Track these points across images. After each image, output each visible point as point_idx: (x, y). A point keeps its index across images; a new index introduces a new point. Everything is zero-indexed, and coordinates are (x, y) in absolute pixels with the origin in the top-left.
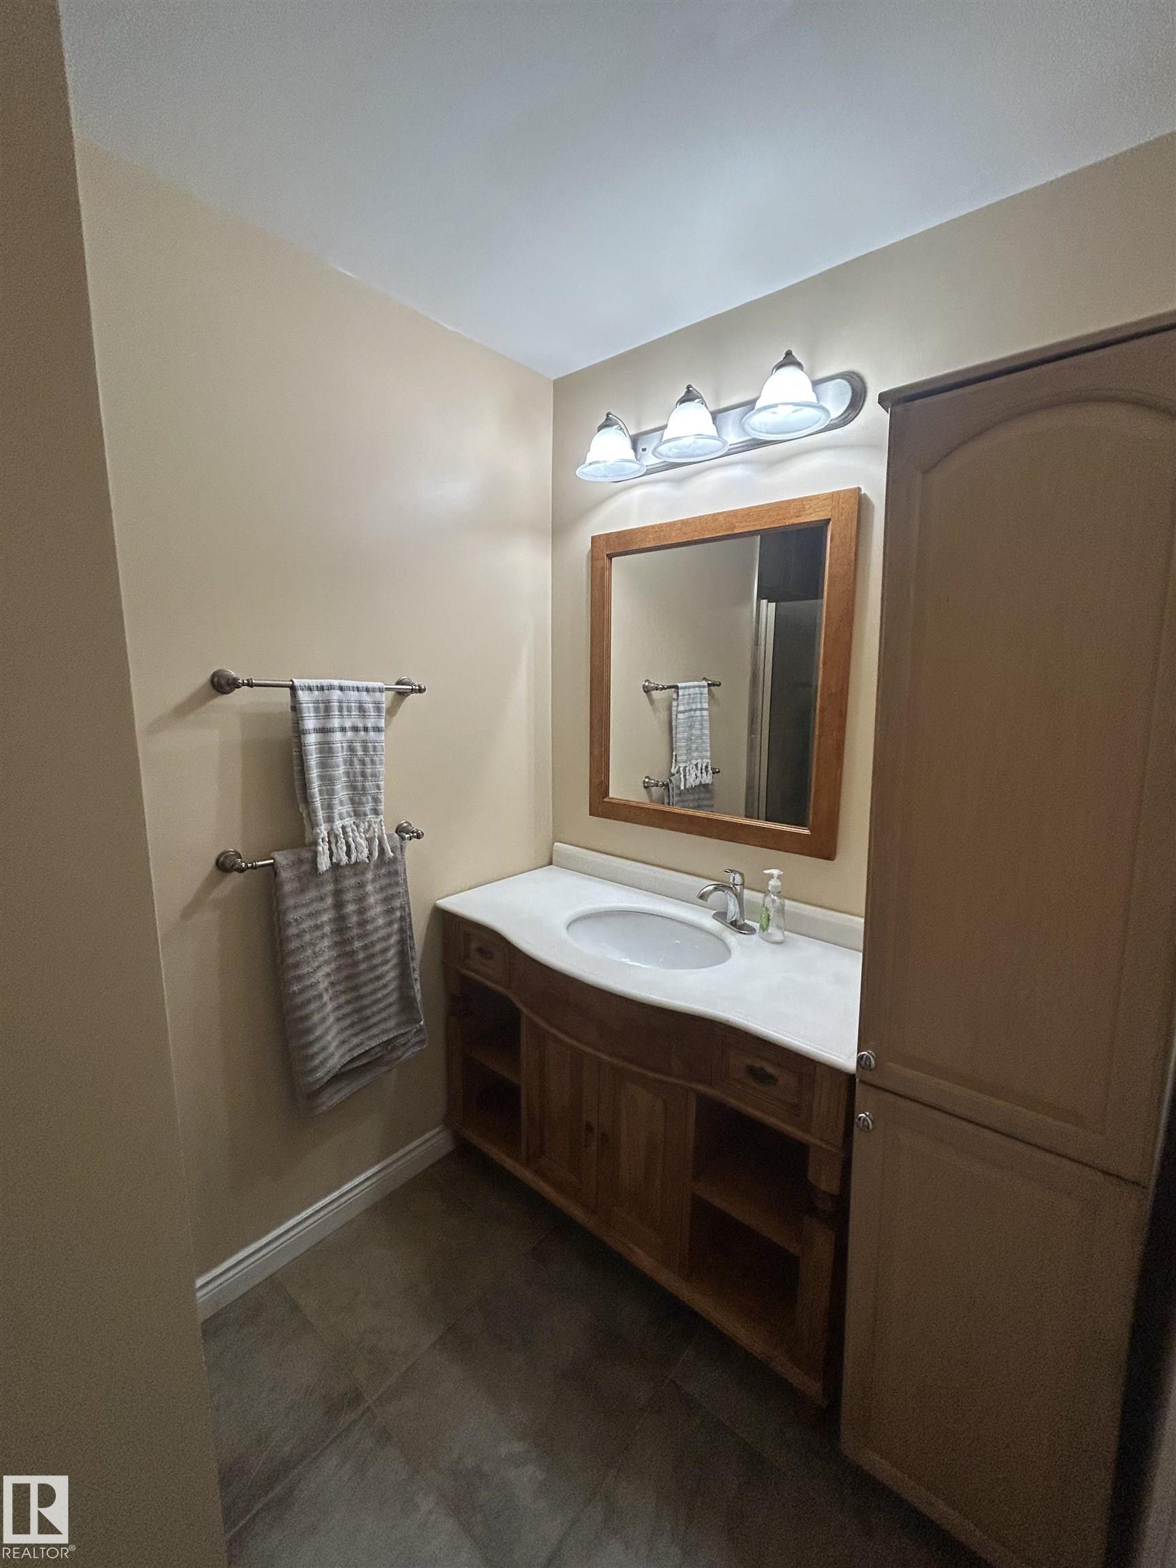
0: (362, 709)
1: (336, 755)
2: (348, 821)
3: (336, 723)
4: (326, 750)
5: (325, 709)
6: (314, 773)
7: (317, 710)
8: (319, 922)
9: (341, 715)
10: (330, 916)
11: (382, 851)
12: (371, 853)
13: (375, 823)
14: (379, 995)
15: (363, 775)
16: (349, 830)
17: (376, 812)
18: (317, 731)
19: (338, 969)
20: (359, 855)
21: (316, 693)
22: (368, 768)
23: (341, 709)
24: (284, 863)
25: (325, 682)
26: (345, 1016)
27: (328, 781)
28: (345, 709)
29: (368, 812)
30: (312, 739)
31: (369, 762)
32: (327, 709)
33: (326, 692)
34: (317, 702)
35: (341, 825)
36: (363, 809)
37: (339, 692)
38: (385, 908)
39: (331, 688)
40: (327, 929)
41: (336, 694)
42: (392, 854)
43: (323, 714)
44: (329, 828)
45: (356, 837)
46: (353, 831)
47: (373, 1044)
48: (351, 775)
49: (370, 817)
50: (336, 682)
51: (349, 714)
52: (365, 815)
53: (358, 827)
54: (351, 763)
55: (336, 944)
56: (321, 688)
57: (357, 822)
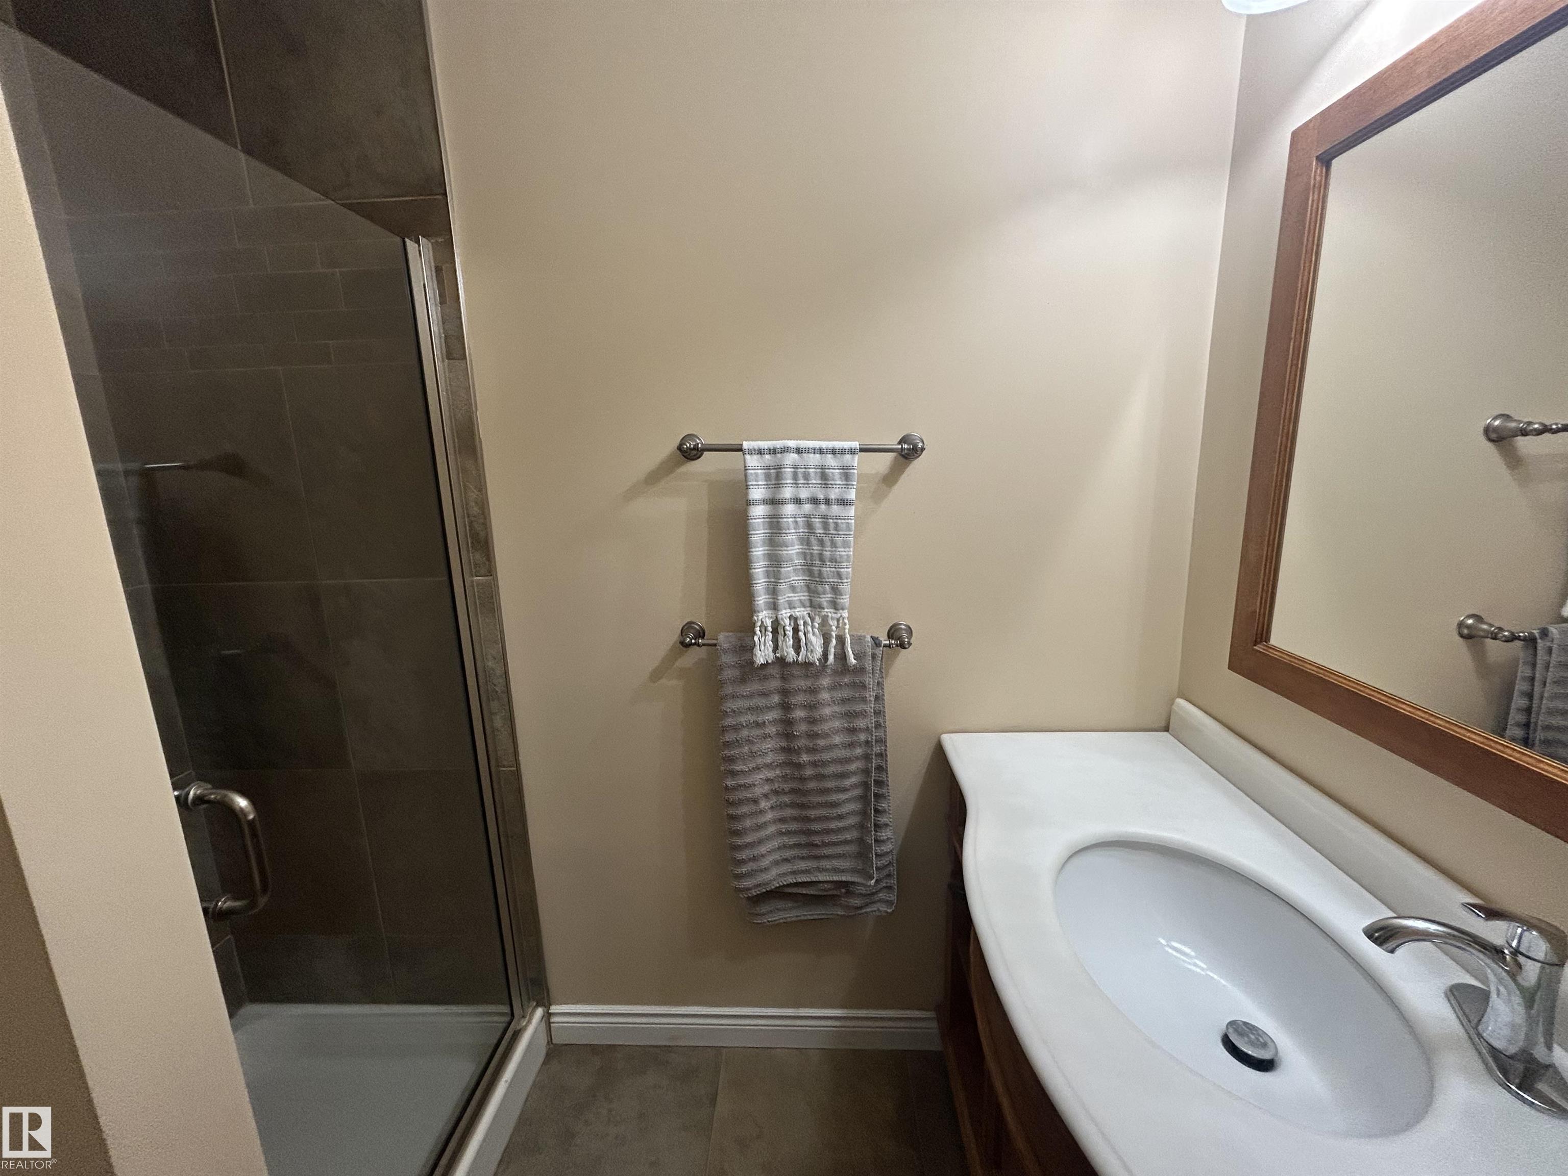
0: (824, 477)
1: (784, 531)
2: (801, 612)
3: (787, 492)
4: (775, 524)
5: (775, 477)
6: (759, 552)
7: (768, 477)
8: (760, 720)
9: (795, 484)
10: (775, 716)
11: (842, 656)
12: (825, 655)
13: (832, 618)
14: (833, 825)
15: (821, 558)
16: (801, 622)
17: (835, 606)
18: (765, 502)
19: (784, 777)
20: (809, 654)
21: (767, 457)
22: (826, 551)
23: (795, 476)
24: (726, 646)
25: (779, 444)
27: (775, 562)
28: (800, 476)
29: (825, 604)
30: (758, 512)
31: (829, 544)
32: (779, 476)
33: (779, 455)
34: (768, 468)
35: (789, 615)
36: (818, 599)
37: (795, 456)
38: (846, 725)
39: (785, 450)
40: (772, 730)
41: (791, 458)
42: (854, 662)
43: (773, 483)
44: (774, 616)
45: (808, 631)
46: (805, 623)
47: (821, 877)
48: (808, 557)
49: (828, 611)
50: (792, 444)
51: (805, 482)
52: (822, 608)
53: (813, 620)
54: (808, 543)
55: (783, 749)
56: (773, 451)
57: (812, 614)
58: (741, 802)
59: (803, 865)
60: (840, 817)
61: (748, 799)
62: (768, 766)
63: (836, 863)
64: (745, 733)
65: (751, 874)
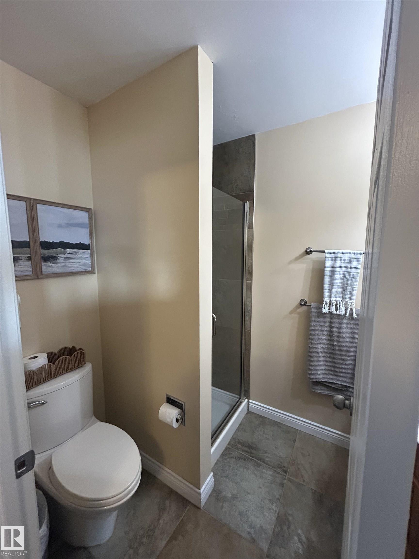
0: (350, 261)
1: (336, 275)
2: (339, 300)
3: (338, 264)
4: (333, 273)
5: (334, 260)
6: (327, 280)
7: (332, 260)
8: (322, 329)
9: (341, 262)
10: (327, 329)
11: (351, 314)
12: (346, 313)
13: (349, 302)
14: (343, 366)
15: (347, 284)
16: (338, 302)
17: (350, 299)
18: (330, 267)
19: (328, 348)
20: (340, 312)
21: (332, 254)
22: (349, 282)
24: (314, 306)
25: (336, 251)
26: (328, 366)
27: (332, 284)
28: (342, 260)
29: (347, 298)
30: (328, 270)
31: (350, 280)
32: (335, 260)
33: (336, 254)
34: (333, 257)
35: (335, 300)
36: (345, 296)
37: (341, 254)
38: (351, 336)
39: (338, 253)
40: (325, 333)
41: (340, 255)
42: (356, 317)
43: (334, 261)
44: (330, 299)
45: (341, 305)
46: (340, 303)
47: (338, 382)
48: (343, 284)
49: (348, 300)
50: (341, 251)
51: (344, 262)
52: (346, 299)
53: (342, 302)
54: (343, 279)
55: (329, 340)
56: (334, 253)
57: (343, 300)
58: (314, 352)
59: (332, 377)
60: (346, 365)
61: (316, 352)
62: (323, 343)
63: (344, 379)
64: (317, 332)
65: (314, 374)
